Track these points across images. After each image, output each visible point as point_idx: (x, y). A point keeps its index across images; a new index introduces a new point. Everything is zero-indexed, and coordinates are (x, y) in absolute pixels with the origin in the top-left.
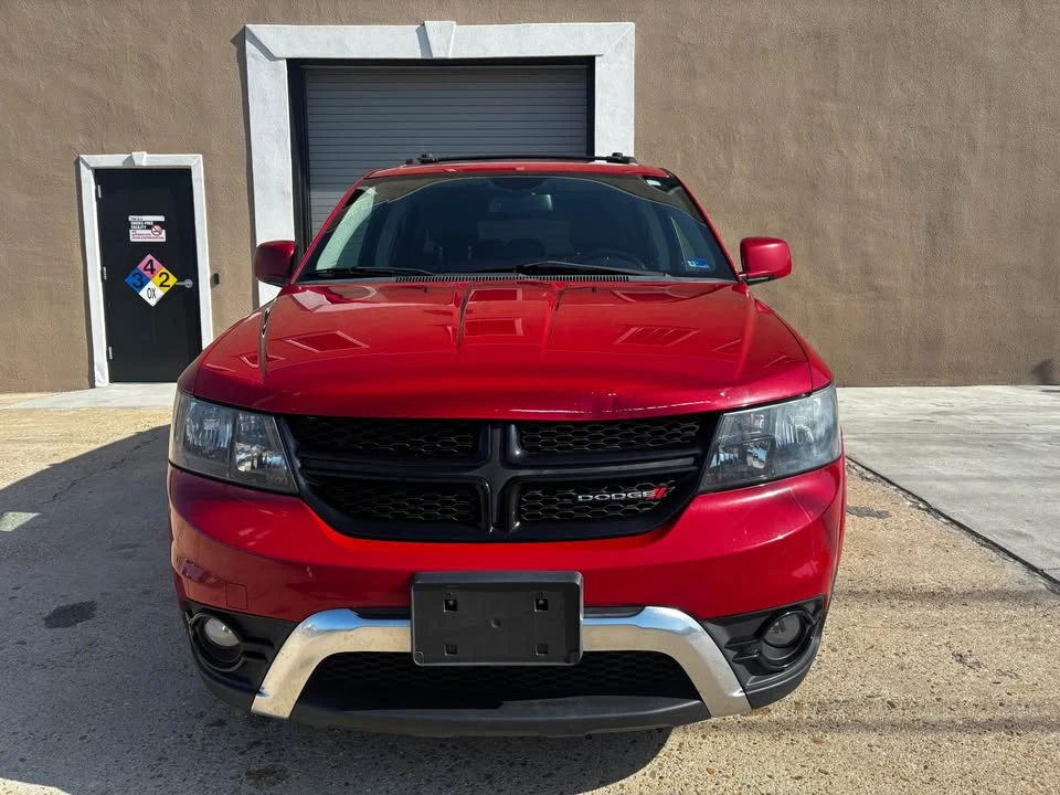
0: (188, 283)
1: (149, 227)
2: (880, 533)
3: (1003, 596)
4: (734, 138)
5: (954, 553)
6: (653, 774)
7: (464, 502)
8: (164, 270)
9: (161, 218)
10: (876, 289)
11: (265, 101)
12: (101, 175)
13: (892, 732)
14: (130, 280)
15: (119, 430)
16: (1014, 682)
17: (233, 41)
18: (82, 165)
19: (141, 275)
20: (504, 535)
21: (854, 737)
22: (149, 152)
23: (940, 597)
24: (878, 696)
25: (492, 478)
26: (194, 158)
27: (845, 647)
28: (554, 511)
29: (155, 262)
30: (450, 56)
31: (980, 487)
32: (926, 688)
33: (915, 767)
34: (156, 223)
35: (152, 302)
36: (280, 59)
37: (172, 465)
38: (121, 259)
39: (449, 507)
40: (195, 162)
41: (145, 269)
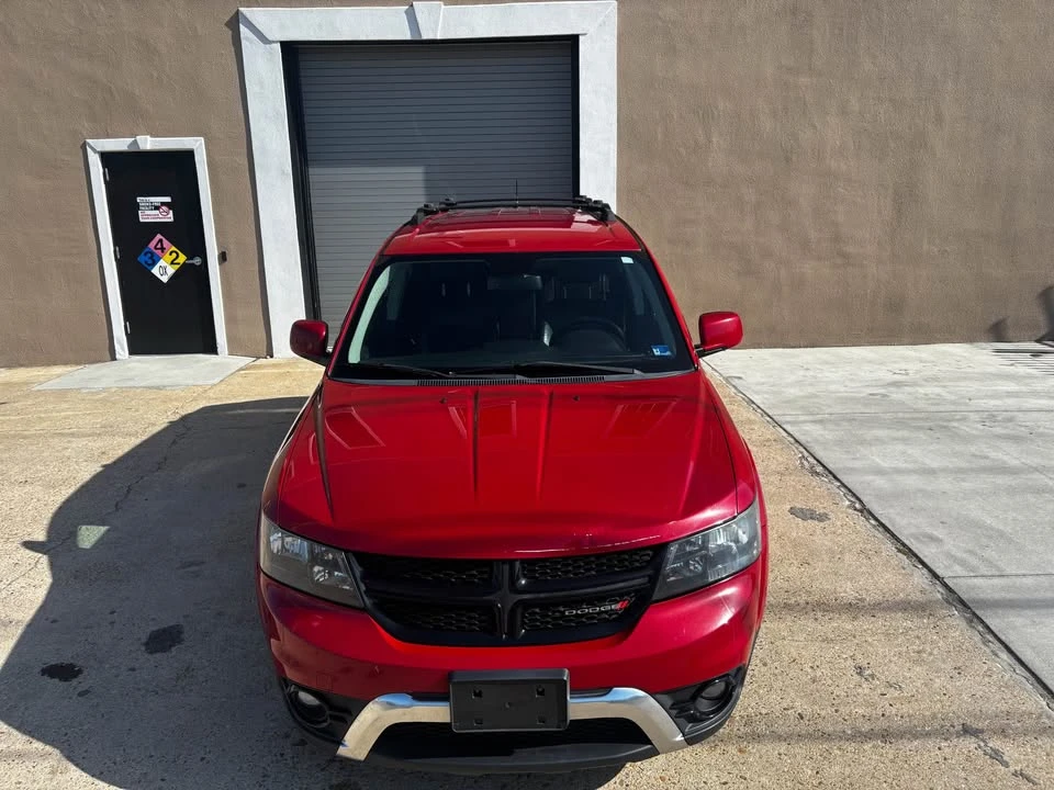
0: (197, 261)
1: (157, 208)
2: (819, 539)
3: (906, 607)
4: (713, 113)
5: (875, 559)
6: (621, 783)
7: (483, 618)
8: (174, 248)
9: (168, 199)
10: (844, 256)
11: (261, 84)
12: (108, 158)
13: (798, 741)
14: (142, 259)
15: (153, 420)
16: (896, 694)
17: (228, 24)
18: (89, 150)
19: (152, 253)
20: (513, 641)
21: (769, 747)
22: (152, 136)
23: (854, 608)
24: (792, 708)
25: (504, 601)
26: (197, 141)
27: (774, 662)
28: (548, 623)
29: (165, 241)
30: (439, 37)
31: (912, 482)
32: (828, 700)
33: (810, 772)
34: (163, 204)
35: (165, 279)
36: (274, 42)
37: (264, 573)
38: (133, 240)
39: (473, 621)
40: (197, 144)
41: (156, 248)
